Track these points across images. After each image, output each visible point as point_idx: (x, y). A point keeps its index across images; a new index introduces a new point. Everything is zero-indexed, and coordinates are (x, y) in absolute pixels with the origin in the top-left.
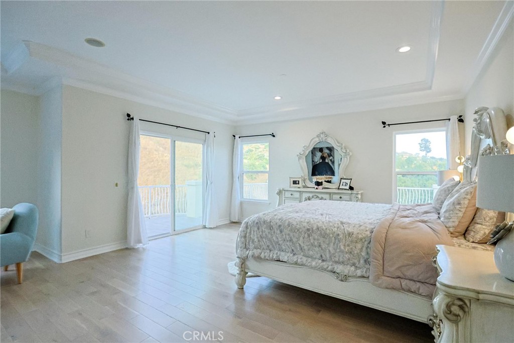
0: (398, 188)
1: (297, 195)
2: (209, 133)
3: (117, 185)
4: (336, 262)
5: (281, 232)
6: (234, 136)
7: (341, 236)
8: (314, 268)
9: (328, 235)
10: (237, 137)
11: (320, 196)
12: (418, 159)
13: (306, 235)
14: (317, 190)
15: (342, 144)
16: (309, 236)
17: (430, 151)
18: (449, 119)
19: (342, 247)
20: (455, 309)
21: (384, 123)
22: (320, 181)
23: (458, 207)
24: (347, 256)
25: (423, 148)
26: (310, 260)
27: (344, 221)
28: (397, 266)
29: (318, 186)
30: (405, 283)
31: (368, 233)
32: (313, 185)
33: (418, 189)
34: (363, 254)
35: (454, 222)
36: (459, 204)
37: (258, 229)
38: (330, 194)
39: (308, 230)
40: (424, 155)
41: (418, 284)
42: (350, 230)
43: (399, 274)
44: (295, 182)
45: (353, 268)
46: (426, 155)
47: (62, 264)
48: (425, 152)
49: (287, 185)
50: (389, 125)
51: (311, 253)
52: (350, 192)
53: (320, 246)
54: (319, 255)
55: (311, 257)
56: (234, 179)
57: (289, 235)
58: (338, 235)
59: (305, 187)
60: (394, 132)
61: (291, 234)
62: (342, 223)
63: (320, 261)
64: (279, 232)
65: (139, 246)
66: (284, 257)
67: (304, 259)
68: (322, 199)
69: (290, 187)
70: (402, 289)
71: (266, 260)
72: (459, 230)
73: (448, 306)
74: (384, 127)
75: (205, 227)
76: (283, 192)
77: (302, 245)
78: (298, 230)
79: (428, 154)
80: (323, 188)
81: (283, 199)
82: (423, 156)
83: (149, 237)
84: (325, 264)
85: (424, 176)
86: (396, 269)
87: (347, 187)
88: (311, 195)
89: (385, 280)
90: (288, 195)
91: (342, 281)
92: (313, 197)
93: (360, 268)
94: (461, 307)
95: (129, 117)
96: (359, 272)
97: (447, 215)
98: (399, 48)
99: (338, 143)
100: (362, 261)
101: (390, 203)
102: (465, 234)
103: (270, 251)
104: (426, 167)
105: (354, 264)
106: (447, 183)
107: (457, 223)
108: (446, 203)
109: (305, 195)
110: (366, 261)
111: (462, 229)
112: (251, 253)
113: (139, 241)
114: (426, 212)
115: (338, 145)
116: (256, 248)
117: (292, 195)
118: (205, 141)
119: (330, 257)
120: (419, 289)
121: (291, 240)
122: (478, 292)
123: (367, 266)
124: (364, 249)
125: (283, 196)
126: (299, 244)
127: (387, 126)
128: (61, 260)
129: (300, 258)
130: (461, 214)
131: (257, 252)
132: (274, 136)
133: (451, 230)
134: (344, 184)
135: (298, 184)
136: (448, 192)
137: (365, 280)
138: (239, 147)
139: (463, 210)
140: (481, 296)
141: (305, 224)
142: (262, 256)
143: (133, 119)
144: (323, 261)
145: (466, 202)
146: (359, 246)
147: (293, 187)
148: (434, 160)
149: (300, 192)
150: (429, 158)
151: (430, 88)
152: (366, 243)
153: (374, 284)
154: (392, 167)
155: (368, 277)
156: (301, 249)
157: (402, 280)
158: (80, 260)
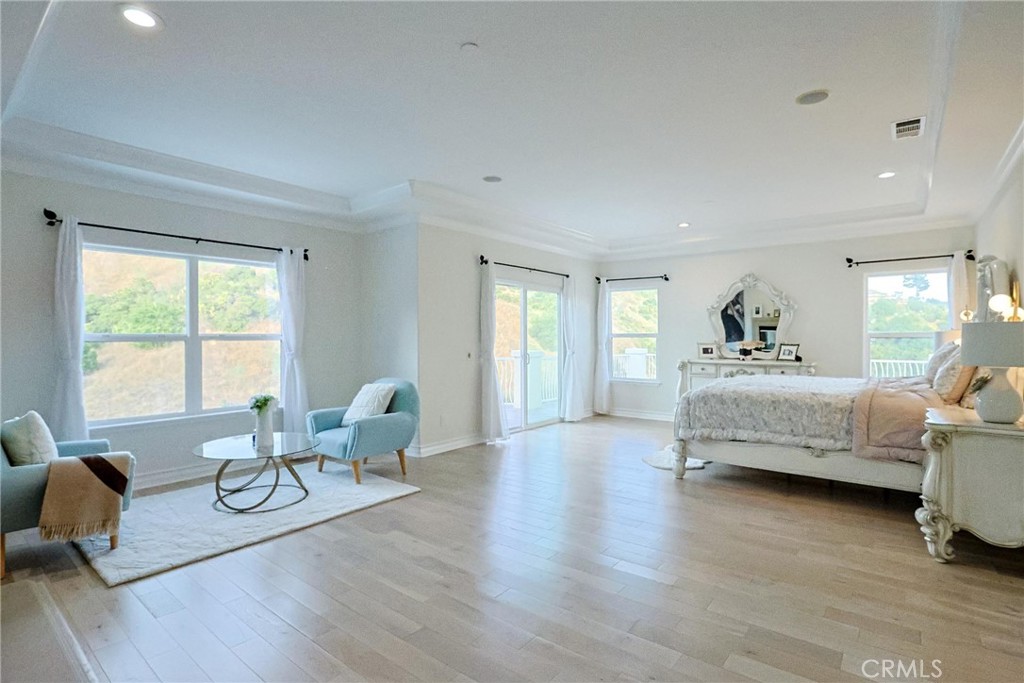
0: (872, 361)
1: (711, 370)
2: (568, 276)
3: (469, 355)
4: (810, 436)
5: (738, 406)
6: (598, 279)
7: (816, 407)
8: (782, 445)
9: (800, 407)
10: (603, 280)
11: (749, 370)
12: (899, 303)
13: (772, 408)
14: (744, 362)
15: (782, 293)
16: (775, 409)
17: (926, 287)
18: (953, 256)
19: (819, 419)
20: (940, 441)
21: (849, 261)
22: (749, 348)
23: (952, 372)
24: (825, 428)
25: (911, 281)
26: (777, 436)
27: (817, 392)
28: (883, 434)
29: (746, 355)
30: (894, 452)
31: (849, 403)
32: (738, 355)
33: (902, 361)
34: (844, 424)
35: (947, 390)
36: (953, 369)
37: (705, 404)
38: (765, 367)
39: (773, 402)
40: (914, 294)
41: (908, 451)
42: (827, 400)
43: (886, 442)
44: (706, 351)
45: (832, 441)
46: (918, 295)
47: (421, 458)
48: (915, 289)
49: (694, 354)
50: (857, 263)
51: (778, 428)
52: (798, 364)
53: (790, 419)
54: (789, 429)
55: (779, 432)
56: (600, 347)
57: (748, 409)
58: (813, 406)
59: (722, 357)
60: (865, 275)
61: (752, 409)
62: (814, 394)
63: (790, 437)
64: (734, 406)
65: (498, 442)
66: (742, 434)
67: (770, 436)
68: (752, 374)
69: (699, 358)
70: (890, 459)
71: (717, 440)
72: (953, 396)
73: (933, 439)
74: (850, 266)
75: (562, 421)
76: (689, 365)
77: (766, 419)
78: (760, 403)
79: (922, 294)
80: (754, 359)
81: (689, 375)
82: (911, 298)
83: (510, 429)
84: (797, 440)
85: (914, 340)
86: (884, 437)
87: (793, 357)
88: (734, 370)
89: (871, 450)
90: (697, 369)
91: (818, 456)
92: (737, 372)
93: (840, 440)
94: (943, 439)
95: (483, 261)
96: (839, 445)
97: (940, 382)
98: (878, 174)
99: (775, 289)
100: (842, 433)
101: (861, 376)
102: (959, 402)
103: (723, 429)
104: (918, 320)
105: (832, 437)
106: (945, 348)
107: (950, 389)
108: (940, 370)
109: (725, 370)
110: (849, 432)
111: (956, 395)
112: (698, 433)
113: (499, 435)
114: (917, 384)
115: (776, 293)
116: (704, 427)
117: (703, 369)
118: (562, 288)
119: (804, 430)
120: (908, 456)
121: (751, 415)
122: (957, 426)
123: (849, 437)
124: (845, 420)
125: (689, 371)
126: (763, 420)
127: (854, 266)
128: (419, 453)
129: (764, 435)
130: (955, 380)
131: (706, 432)
132: (667, 279)
133: (945, 397)
134: (787, 352)
135: (712, 352)
136: (943, 358)
137: (846, 453)
138: (607, 296)
139: (958, 376)
140: (959, 429)
141: (769, 396)
142: (713, 435)
143: (486, 262)
144: (795, 436)
145: (961, 367)
146: (839, 416)
147: (703, 358)
148: (935, 307)
149: (716, 364)
150: (924, 301)
151: (922, 212)
152: (847, 413)
153: (858, 456)
154: (862, 327)
155: (850, 450)
156: (766, 424)
157: (890, 449)
158: (443, 454)
